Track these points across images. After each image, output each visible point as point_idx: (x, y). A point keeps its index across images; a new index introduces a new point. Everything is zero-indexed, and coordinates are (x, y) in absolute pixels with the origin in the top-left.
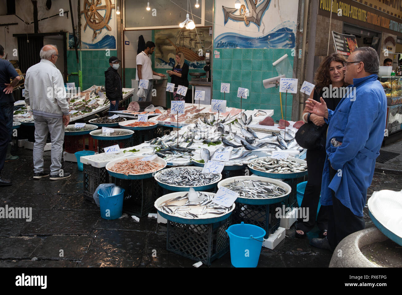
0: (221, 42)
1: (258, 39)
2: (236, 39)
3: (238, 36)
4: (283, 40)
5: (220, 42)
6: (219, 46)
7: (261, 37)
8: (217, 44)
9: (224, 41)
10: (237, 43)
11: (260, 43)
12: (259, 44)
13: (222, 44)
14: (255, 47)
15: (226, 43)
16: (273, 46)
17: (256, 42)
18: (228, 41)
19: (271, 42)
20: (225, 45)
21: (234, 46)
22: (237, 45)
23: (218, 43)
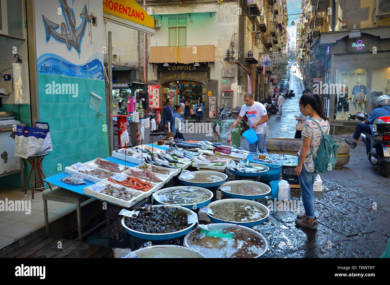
0: (45, 65)
1: (79, 67)
2: (60, 64)
3: (63, 61)
4: (97, 71)
5: (43, 65)
6: (43, 70)
7: (81, 66)
8: (40, 67)
9: (48, 64)
10: (62, 69)
11: (82, 71)
12: (81, 74)
13: (46, 69)
14: (78, 76)
15: (50, 67)
16: (91, 77)
17: (78, 71)
18: (53, 66)
19: (89, 72)
20: (49, 69)
21: (59, 73)
22: (62, 71)
23: (42, 67)
